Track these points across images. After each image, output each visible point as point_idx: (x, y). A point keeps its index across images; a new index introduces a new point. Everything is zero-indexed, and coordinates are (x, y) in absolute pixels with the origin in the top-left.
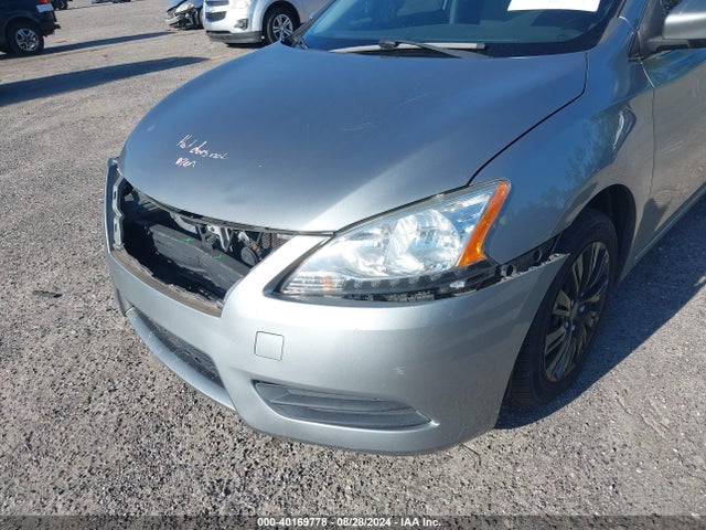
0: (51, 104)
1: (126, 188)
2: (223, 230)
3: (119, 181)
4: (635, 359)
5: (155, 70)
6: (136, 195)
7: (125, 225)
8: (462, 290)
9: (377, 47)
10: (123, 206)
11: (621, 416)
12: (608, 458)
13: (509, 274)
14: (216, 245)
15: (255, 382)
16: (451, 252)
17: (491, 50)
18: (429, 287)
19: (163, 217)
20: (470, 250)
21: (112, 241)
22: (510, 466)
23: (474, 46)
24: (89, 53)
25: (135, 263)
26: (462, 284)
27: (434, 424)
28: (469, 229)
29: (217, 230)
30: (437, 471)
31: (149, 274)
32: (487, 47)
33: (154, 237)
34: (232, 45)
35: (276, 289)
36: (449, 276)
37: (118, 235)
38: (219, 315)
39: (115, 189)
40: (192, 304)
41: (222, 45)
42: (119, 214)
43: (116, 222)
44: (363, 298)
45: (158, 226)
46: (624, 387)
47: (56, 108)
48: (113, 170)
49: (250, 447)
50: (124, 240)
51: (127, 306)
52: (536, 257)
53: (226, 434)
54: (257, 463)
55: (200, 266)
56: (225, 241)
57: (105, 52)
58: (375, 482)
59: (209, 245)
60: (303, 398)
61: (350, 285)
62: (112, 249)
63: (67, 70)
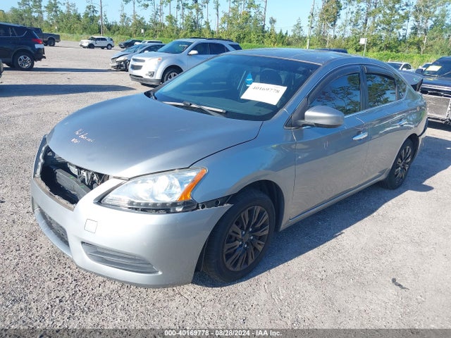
0: (29, 101)
1: (48, 150)
2: (87, 175)
3: (46, 146)
4: (281, 270)
5: (94, 91)
6: (54, 154)
7: (43, 166)
8: (180, 212)
9: (182, 104)
10: (45, 157)
11: (262, 293)
12: (247, 309)
13: (202, 208)
14: (83, 181)
15: (83, 243)
16: (177, 194)
17: (227, 114)
18: (165, 209)
19: (64, 166)
20: (185, 194)
21: (35, 173)
22: (200, 307)
23: (221, 111)
24: (60, 76)
25: (43, 184)
26: (180, 209)
27: (160, 273)
28: (186, 186)
29: (85, 174)
30: (165, 305)
31: (48, 189)
32: (227, 112)
33: (57, 175)
34: (143, 84)
35: (100, 201)
36: (175, 204)
37: (39, 171)
38: (73, 210)
39: (43, 149)
40: (63, 205)
41: (138, 84)
42: (42, 161)
43: (40, 164)
44: (136, 209)
45: (61, 170)
46: (270, 281)
47: (31, 103)
48: (44, 141)
49: (79, 283)
50: (42, 173)
51: (36, 207)
52: (216, 203)
53: (69, 277)
54: (80, 291)
55: (74, 191)
56: (88, 180)
57: (69, 76)
58: (134, 305)
59: (79, 180)
60: (103, 254)
61: (131, 203)
62: (34, 177)
63: (43, 83)
